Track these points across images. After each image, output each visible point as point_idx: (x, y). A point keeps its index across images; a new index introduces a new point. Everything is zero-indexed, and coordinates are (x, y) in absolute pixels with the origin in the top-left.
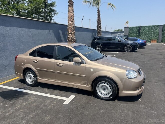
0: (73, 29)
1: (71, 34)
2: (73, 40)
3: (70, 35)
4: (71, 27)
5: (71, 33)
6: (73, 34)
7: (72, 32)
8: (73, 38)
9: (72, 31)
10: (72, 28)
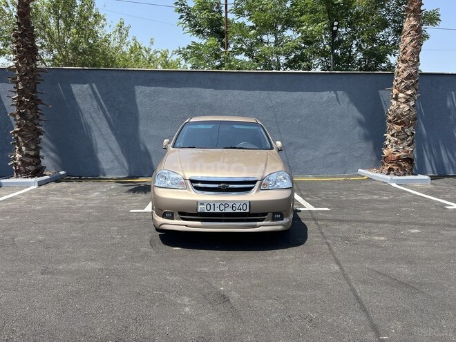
0: (403, 84)
1: (396, 99)
2: (399, 118)
3: (394, 102)
4: (399, 79)
5: (397, 95)
6: (403, 100)
7: (401, 95)
8: (399, 111)
9: (401, 92)
10: (402, 81)
